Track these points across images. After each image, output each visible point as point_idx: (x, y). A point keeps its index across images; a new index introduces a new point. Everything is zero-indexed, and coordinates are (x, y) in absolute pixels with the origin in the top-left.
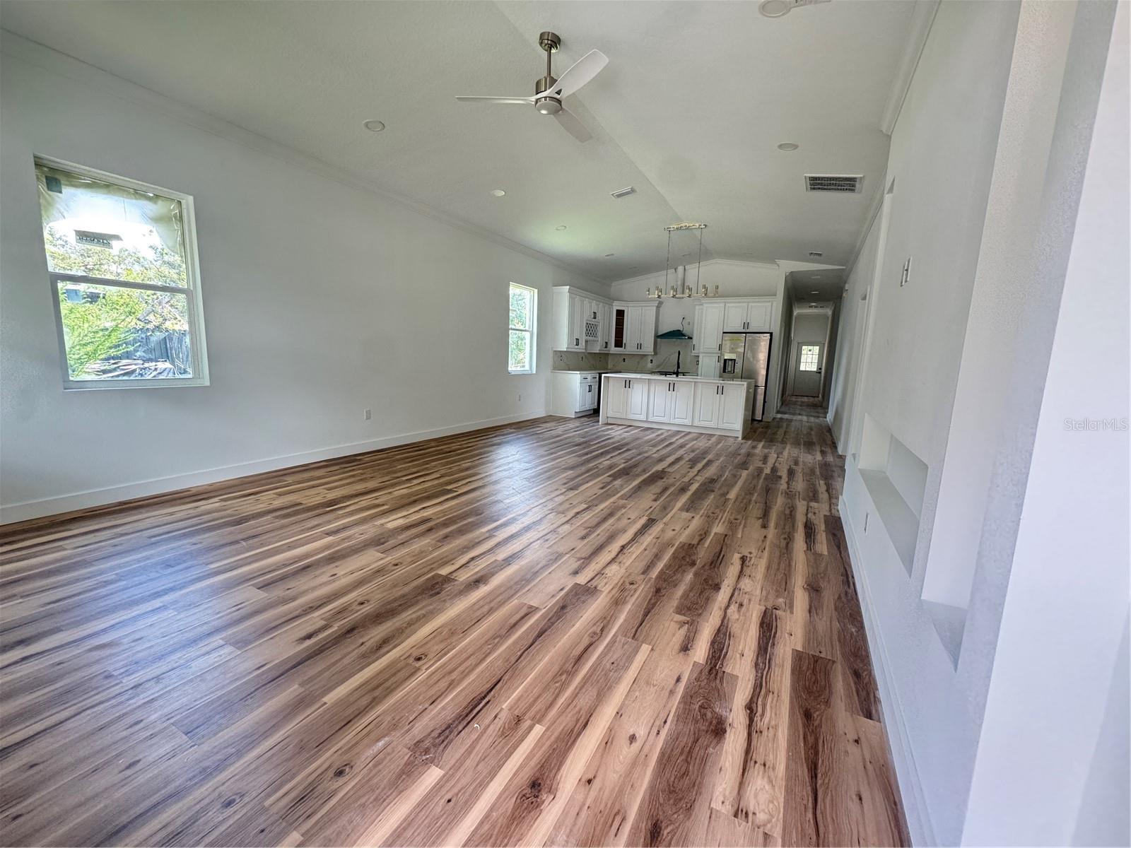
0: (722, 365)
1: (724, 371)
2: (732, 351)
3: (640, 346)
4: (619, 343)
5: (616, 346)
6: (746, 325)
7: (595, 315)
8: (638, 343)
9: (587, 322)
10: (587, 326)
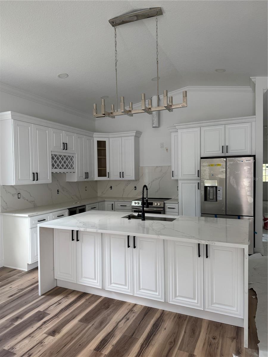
0: (203, 192)
1: (206, 199)
2: (212, 177)
3: (122, 174)
4: (102, 172)
5: (99, 176)
6: (225, 148)
7: (65, 146)
8: (120, 172)
9: (53, 153)
10: (53, 158)
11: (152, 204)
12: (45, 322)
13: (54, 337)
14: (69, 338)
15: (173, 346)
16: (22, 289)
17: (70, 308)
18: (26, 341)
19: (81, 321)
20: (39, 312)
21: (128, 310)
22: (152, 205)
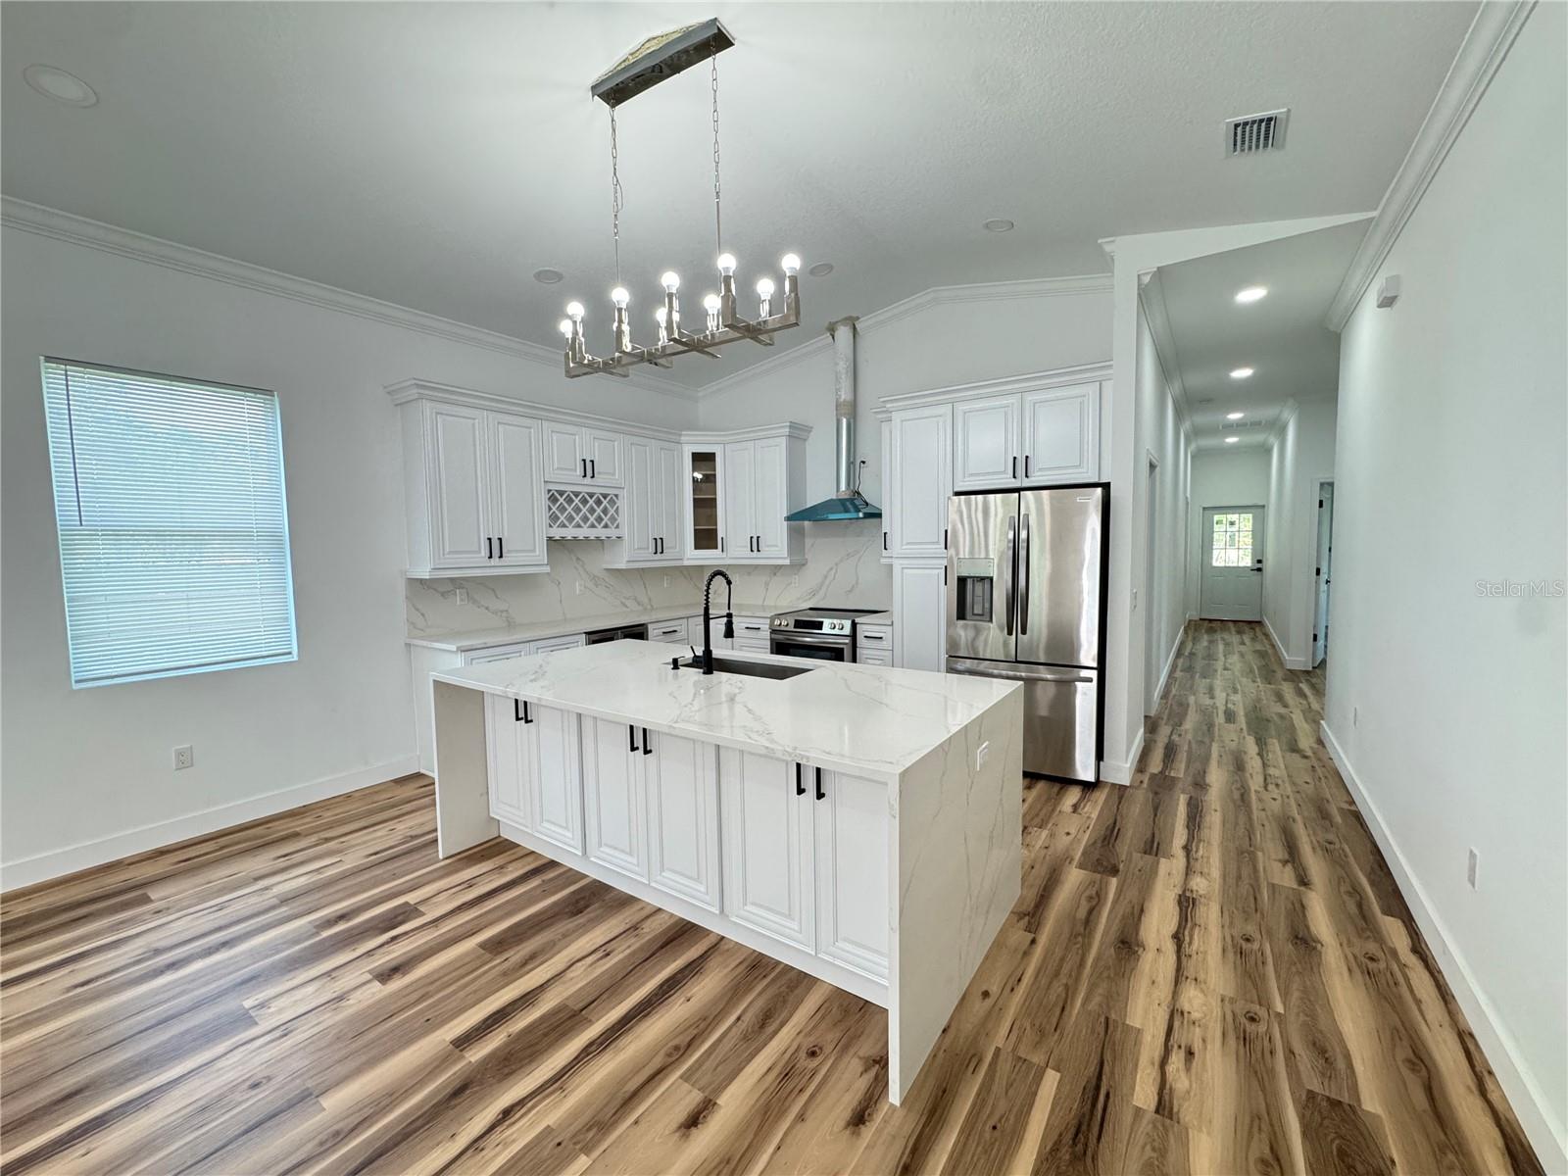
0: (955, 595)
1: (961, 615)
3: (755, 544)
4: (706, 537)
5: (698, 547)
6: (1022, 465)
7: (589, 468)
8: (751, 538)
9: (553, 487)
10: (553, 499)
11: (819, 625)
12: (394, 939)
13: (383, 984)
14: (415, 996)
15: (673, 1062)
16: (414, 838)
17: (487, 903)
18: (310, 989)
19: (483, 945)
20: (407, 903)
21: (628, 926)
22: (821, 629)
